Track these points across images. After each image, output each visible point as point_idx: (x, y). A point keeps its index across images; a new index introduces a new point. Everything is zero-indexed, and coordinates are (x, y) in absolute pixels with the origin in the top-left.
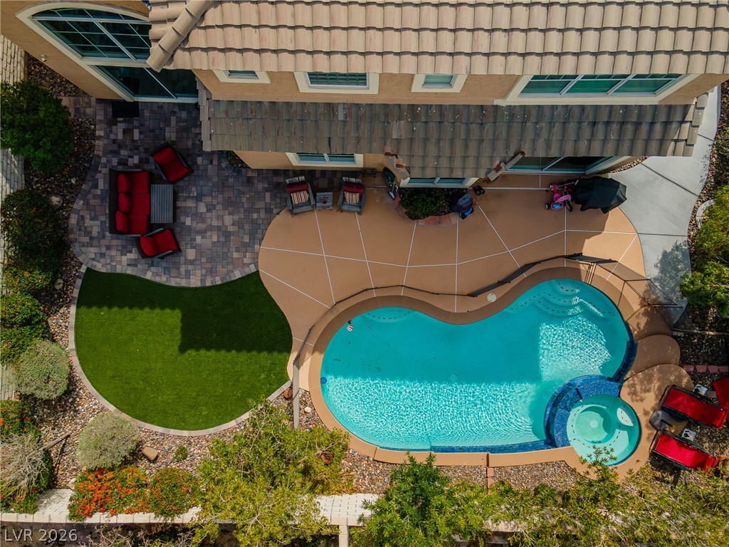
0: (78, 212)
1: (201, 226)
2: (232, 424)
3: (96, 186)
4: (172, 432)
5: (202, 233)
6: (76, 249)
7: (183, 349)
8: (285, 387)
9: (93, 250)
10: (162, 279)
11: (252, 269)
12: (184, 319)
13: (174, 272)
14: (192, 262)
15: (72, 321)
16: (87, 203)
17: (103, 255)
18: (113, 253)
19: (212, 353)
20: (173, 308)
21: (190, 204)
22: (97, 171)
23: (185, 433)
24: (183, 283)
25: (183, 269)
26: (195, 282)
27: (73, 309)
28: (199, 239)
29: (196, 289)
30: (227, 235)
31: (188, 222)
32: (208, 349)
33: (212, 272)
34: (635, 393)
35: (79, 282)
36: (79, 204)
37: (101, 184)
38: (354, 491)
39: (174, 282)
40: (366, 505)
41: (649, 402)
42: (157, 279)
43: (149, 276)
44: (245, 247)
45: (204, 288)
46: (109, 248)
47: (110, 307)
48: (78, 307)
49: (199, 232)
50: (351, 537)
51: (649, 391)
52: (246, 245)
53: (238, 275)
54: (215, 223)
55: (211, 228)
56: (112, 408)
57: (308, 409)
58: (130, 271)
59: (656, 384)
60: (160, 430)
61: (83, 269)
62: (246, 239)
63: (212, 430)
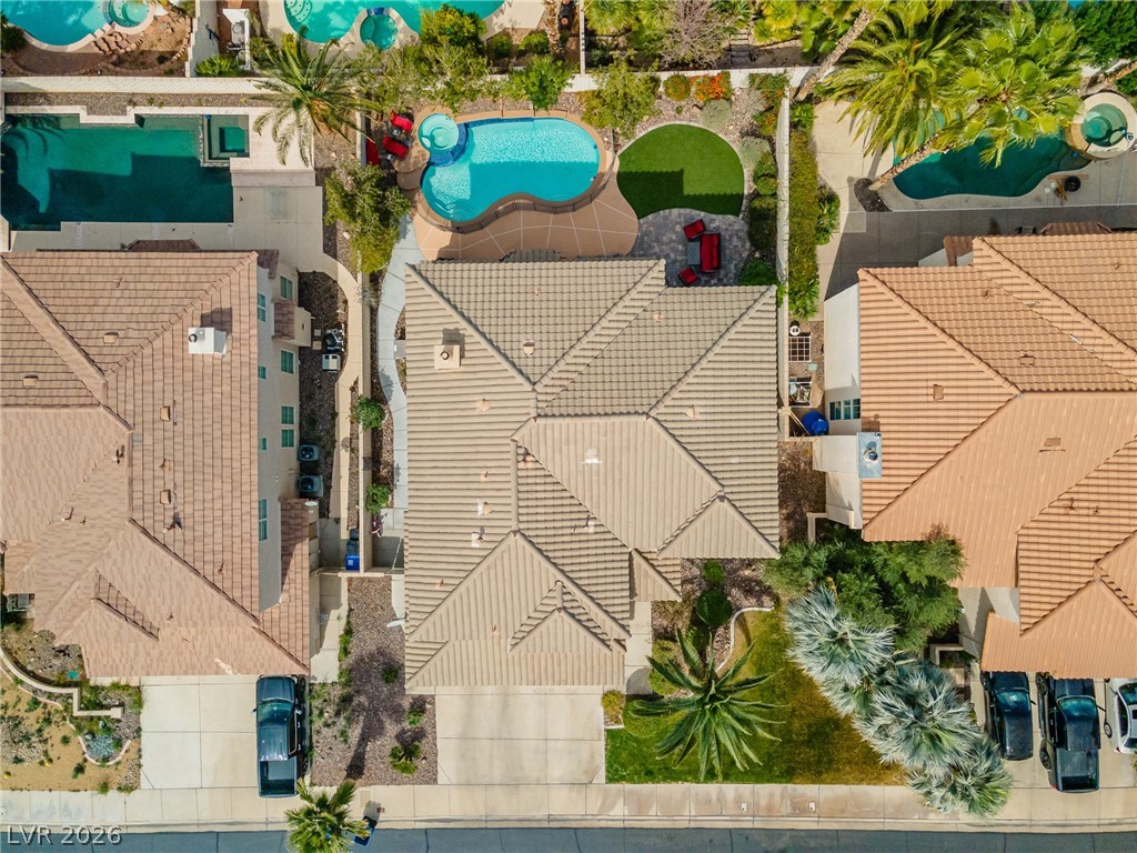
0: (746, 250)
1: (672, 245)
2: (650, 129)
3: (736, 265)
4: (685, 123)
5: (672, 241)
6: (746, 228)
7: (682, 172)
8: (619, 152)
9: (736, 228)
10: (695, 212)
11: (641, 221)
12: (681, 189)
13: (688, 217)
14: (678, 223)
15: (746, 186)
16: (740, 255)
17: (730, 225)
18: (724, 227)
19: (664, 170)
20: (688, 196)
21: (679, 258)
22: (735, 274)
23: (678, 122)
24: (682, 211)
25: (682, 219)
26: (675, 211)
27: (746, 192)
28: (674, 237)
29: (674, 207)
30: (657, 241)
31: (680, 247)
32: (667, 172)
33: (666, 218)
34: (423, 155)
35: (743, 209)
36: (745, 254)
37: (732, 266)
38: (578, 93)
39: (688, 210)
40: (571, 85)
41: (415, 151)
42: (698, 212)
43: (703, 214)
44: (647, 234)
45: (669, 208)
46: (727, 230)
47: (725, 195)
48: (743, 194)
49: (674, 241)
50: (579, 68)
51: (416, 157)
52: (647, 235)
53: (650, 217)
54: (664, 247)
55: (667, 244)
56: (721, 135)
57: (606, 139)
58: (714, 216)
59: (412, 161)
60: (692, 124)
61: (741, 216)
62: (646, 238)
63: (662, 125)
